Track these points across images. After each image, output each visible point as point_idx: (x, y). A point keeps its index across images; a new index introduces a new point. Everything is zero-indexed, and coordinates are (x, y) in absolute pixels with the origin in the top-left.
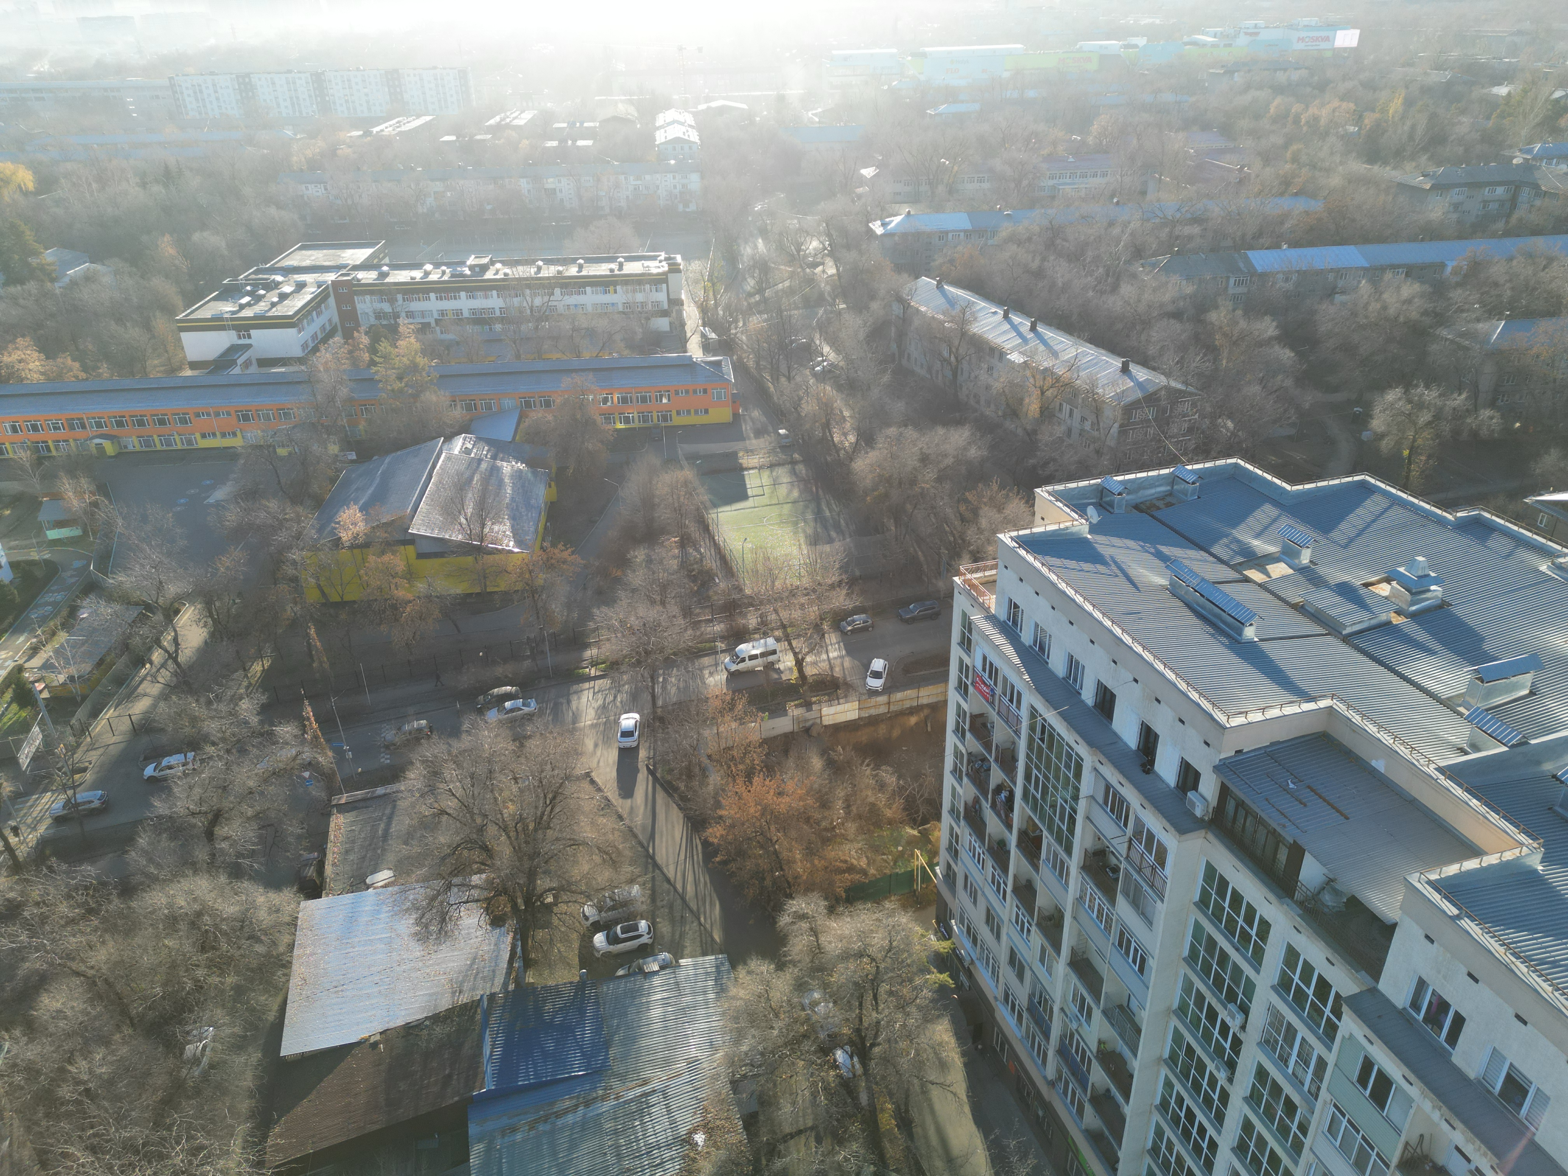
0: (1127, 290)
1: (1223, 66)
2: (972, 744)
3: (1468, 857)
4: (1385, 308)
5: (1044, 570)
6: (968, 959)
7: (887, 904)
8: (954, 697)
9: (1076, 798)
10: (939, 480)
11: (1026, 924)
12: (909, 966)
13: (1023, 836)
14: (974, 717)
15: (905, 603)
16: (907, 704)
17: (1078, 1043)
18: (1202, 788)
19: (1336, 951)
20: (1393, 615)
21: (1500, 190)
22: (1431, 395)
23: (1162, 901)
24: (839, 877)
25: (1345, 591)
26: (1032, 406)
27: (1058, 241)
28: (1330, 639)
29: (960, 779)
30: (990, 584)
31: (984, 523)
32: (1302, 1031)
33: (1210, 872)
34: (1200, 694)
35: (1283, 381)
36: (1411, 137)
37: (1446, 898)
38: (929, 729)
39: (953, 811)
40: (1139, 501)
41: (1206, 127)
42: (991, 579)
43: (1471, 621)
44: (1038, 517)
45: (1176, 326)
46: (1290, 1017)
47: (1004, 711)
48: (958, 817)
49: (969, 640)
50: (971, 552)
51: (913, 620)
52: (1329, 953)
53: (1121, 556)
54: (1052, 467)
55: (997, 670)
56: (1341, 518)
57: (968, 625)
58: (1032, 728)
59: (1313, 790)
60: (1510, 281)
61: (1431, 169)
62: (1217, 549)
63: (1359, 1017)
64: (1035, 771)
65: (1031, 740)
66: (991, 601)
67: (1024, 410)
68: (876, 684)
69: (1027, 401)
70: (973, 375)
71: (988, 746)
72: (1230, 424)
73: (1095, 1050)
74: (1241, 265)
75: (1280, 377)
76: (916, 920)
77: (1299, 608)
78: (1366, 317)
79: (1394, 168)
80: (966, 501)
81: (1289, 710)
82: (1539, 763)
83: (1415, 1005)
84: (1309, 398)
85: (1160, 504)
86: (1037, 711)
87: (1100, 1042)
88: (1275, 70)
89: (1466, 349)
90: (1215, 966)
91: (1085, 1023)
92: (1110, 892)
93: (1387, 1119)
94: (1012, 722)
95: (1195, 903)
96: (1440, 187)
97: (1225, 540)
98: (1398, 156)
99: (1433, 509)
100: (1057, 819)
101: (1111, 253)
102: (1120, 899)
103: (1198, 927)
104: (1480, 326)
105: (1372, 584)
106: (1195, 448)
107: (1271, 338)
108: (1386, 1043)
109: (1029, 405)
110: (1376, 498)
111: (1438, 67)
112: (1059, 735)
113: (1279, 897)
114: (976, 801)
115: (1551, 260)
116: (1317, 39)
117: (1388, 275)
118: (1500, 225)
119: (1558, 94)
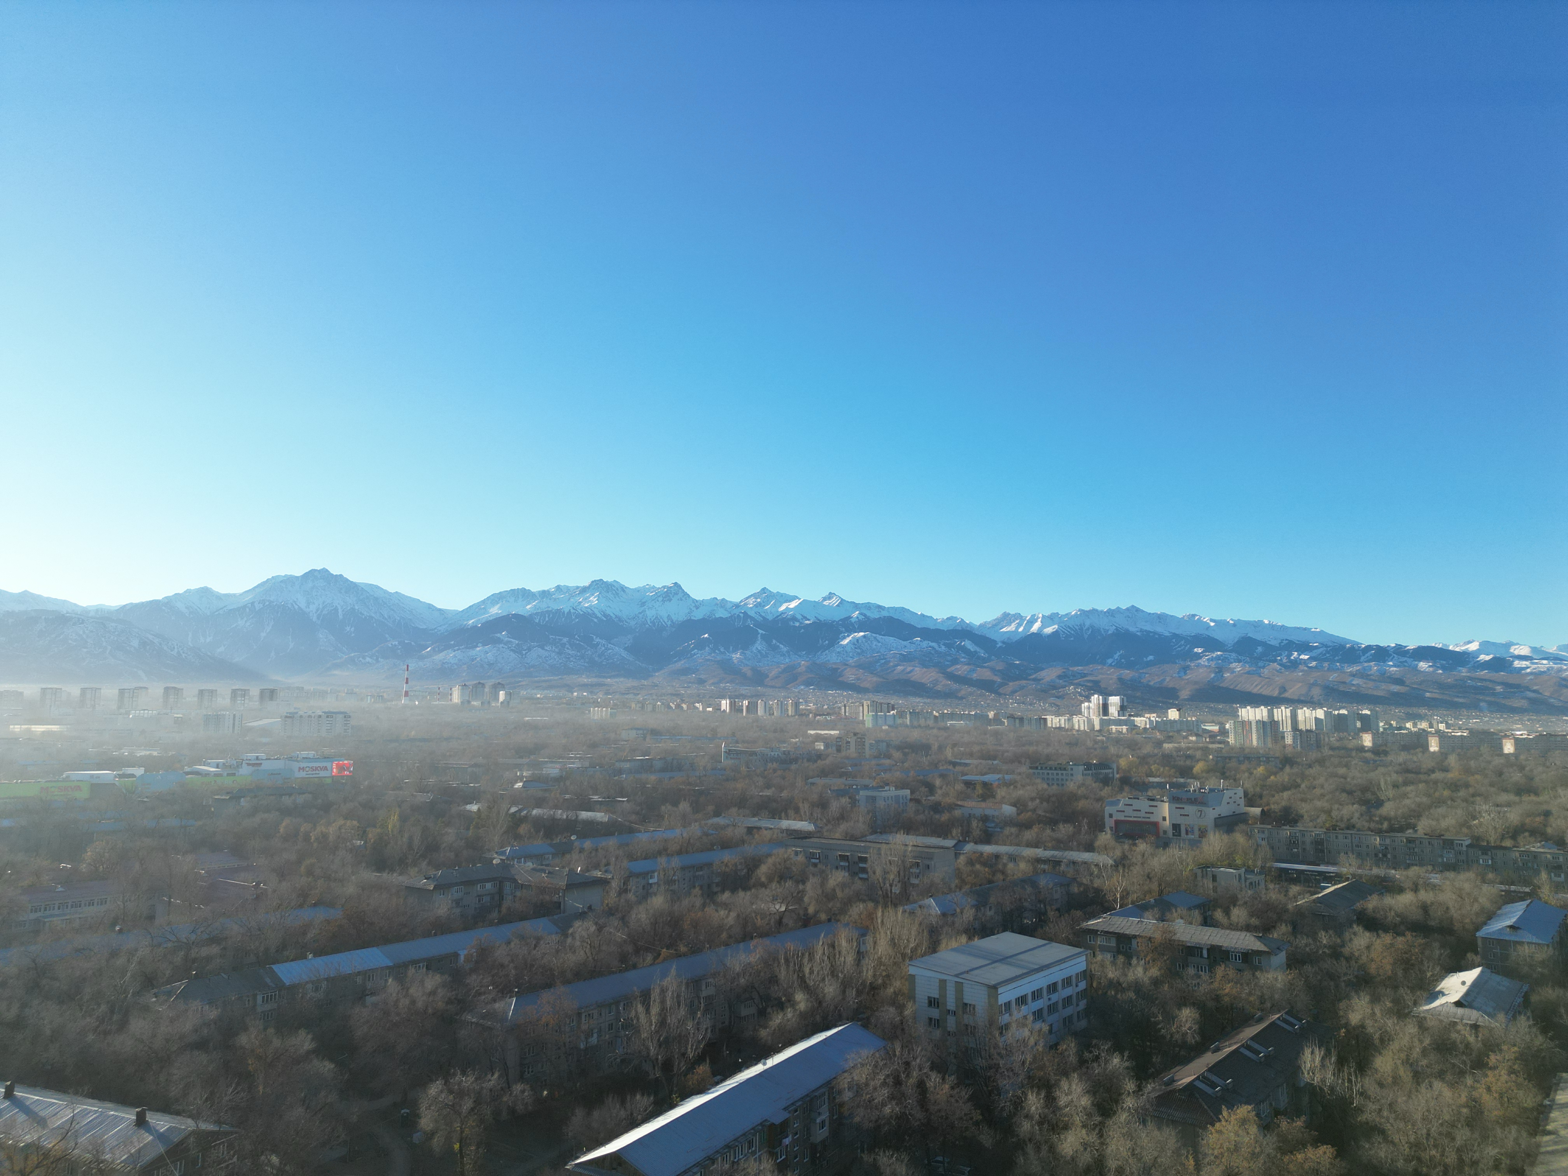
0: (138, 1025)
1: (228, 793)
4: (413, 1002)
21: (489, 886)
22: (468, 1081)
27: (44, 982)
35: (326, 1097)
36: (410, 847)
41: (216, 848)
45: (201, 1058)
60: (512, 961)
61: (432, 873)
72: (275, 1159)
74: (268, 980)
75: (323, 1094)
78: (398, 1014)
79: (400, 874)
84: (355, 1110)
88: (281, 795)
89: (490, 1029)
96: (441, 887)
98: (402, 864)
101: (115, 987)
104: (497, 1005)
107: (308, 1052)
111: (422, 790)
115: (538, 939)
116: (316, 769)
117: (411, 971)
118: (495, 915)
119: (513, 810)
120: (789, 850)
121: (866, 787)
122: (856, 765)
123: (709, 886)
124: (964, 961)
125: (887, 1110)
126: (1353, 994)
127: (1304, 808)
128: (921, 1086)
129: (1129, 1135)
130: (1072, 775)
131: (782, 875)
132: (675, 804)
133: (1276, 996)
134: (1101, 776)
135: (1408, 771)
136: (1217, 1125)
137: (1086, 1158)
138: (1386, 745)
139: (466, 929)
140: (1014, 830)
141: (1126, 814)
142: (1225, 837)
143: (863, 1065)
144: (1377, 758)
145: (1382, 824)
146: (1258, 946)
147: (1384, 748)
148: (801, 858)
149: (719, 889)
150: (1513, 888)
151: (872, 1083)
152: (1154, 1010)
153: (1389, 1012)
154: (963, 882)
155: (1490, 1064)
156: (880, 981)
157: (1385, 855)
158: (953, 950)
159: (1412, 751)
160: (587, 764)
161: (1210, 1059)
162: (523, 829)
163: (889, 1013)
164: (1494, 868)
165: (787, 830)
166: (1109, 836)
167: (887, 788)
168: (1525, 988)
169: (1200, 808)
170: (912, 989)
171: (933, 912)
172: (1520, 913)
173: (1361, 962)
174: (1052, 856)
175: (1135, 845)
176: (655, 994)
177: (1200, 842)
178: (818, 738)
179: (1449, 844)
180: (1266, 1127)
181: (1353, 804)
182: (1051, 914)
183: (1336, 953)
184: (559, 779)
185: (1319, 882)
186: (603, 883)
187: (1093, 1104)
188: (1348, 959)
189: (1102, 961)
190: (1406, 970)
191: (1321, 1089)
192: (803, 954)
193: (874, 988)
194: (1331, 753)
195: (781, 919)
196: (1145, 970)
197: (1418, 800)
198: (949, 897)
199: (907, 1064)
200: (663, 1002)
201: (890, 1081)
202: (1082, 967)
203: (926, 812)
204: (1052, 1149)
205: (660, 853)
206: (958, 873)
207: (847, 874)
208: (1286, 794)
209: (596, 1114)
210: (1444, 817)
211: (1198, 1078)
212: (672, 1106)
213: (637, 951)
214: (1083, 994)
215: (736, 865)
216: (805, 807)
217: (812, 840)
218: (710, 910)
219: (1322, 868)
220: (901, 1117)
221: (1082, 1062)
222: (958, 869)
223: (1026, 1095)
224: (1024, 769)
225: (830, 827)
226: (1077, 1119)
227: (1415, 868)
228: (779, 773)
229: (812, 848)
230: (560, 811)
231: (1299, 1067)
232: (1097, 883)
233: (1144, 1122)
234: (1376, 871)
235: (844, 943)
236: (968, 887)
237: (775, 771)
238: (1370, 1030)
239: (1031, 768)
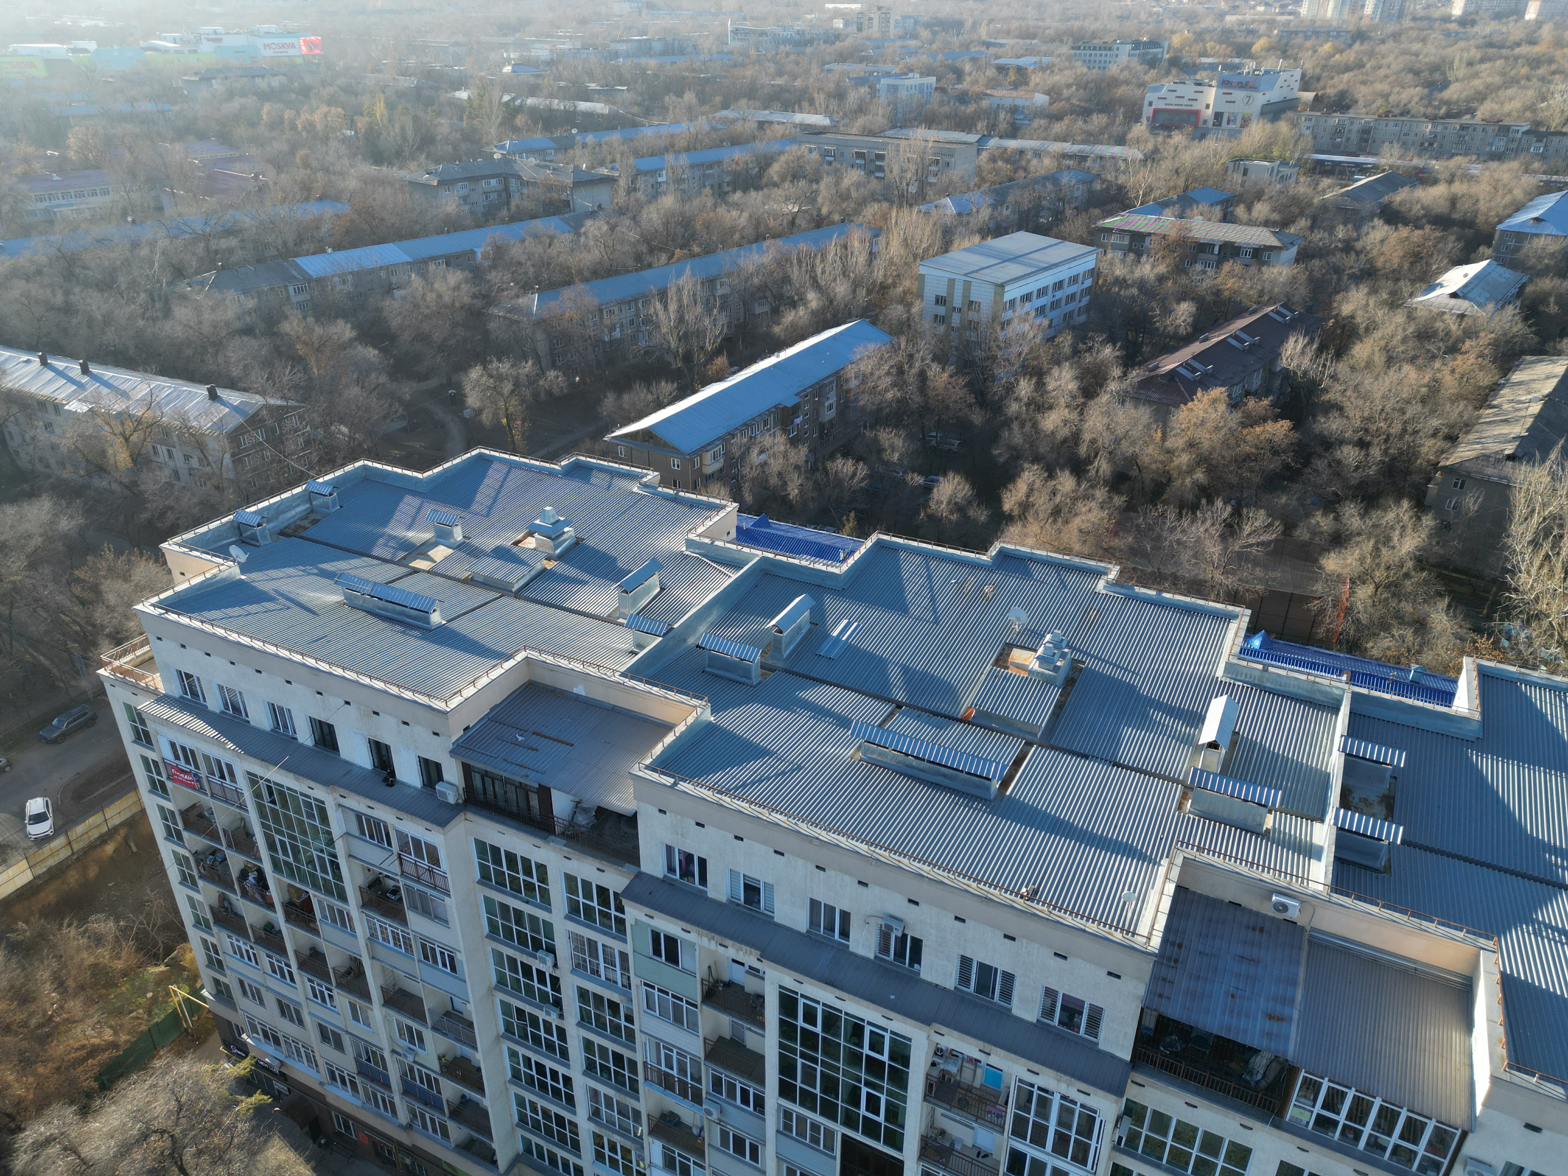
0: (181, 312)
1: (196, 74)
2: (194, 841)
3: (665, 734)
4: (440, 296)
5: (207, 627)
6: (276, 1064)
7: (158, 1063)
8: (151, 803)
9: (331, 842)
10: (32, 566)
11: (326, 992)
12: (210, 1111)
13: (289, 906)
14: (184, 814)
15: (45, 721)
16: (95, 834)
17: (419, 1071)
18: (446, 776)
19: (602, 859)
20: (545, 562)
21: (493, 182)
22: (504, 367)
23: (449, 896)
24: (81, 1068)
25: (501, 553)
26: (121, 457)
27: (77, 270)
28: (505, 600)
29: (194, 885)
30: (147, 663)
31: (111, 599)
32: (601, 940)
33: (481, 846)
34: (413, 691)
35: (377, 378)
36: (404, 138)
37: (662, 773)
38: (134, 849)
39: (199, 923)
40: (283, 526)
41: (202, 136)
42: (147, 657)
43: (603, 547)
44: (176, 574)
45: (252, 343)
46: (588, 933)
47: (218, 791)
48: (208, 927)
49: (147, 734)
50: (108, 636)
51: (64, 736)
52: (598, 864)
53: (285, 586)
54: (170, 517)
55: (192, 752)
56: (475, 491)
57: (137, 718)
58: (257, 795)
59: (538, 734)
60: (529, 259)
61: (432, 167)
62: (377, 552)
63: (637, 902)
64: (277, 837)
65: (261, 808)
66: (156, 681)
67: (112, 461)
68: (45, 828)
69: (110, 451)
70: (27, 437)
71: (213, 835)
72: (344, 429)
73: (437, 1068)
74: (294, 273)
75: (373, 375)
76: (200, 1060)
77: (470, 581)
78: (428, 307)
79: (400, 168)
80: (78, 580)
81: (495, 674)
82: (685, 640)
83: (671, 869)
84: (407, 390)
85: (305, 523)
86: (256, 776)
87: (440, 1058)
88: (253, 77)
89: (518, 322)
90: (514, 927)
91: (420, 1051)
92: (396, 913)
93: (684, 971)
94: (234, 799)
95: (478, 883)
96: (445, 183)
97: (381, 541)
98: (398, 157)
99: (542, 464)
100: (319, 873)
101: (147, 276)
102: (411, 916)
103: (488, 901)
104: (520, 301)
105: (520, 541)
106: (319, 461)
107: (351, 340)
108: (662, 912)
109: (115, 456)
110: (495, 466)
111: (404, 73)
112: (289, 789)
113: (544, 838)
114: (223, 898)
115: (552, 238)
116: (283, 46)
117: (432, 267)
118: (504, 213)
119: (506, 98)
120: (803, 147)
121: (888, 74)
122: (878, 48)
123: (720, 186)
124: (976, 261)
125: (889, 395)
126: (1353, 286)
127: (1362, 93)
128: (922, 375)
129: (1108, 414)
130: (1117, 56)
131: (795, 174)
132: (680, 94)
133: (1276, 290)
134: (1149, 57)
135: (1490, 45)
136: (1190, 404)
137: (1065, 432)
138: (1477, 13)
139: (478, 226)
140: (1043, 122)
141: (1167, 101)
142: (1268, 126)
143: (869, 357)
144: (1461, 30)
145: (1440, 109)
146: (1273, 241)
147: (1474, 17)
148: (815, 156)
149: (730, 189)
150: (1555, 178)
151: (877, 373)
152: (1154, 304)
153: (1384, 303)
154: (983, 180)
155: (1463, 349)
156: (890, 281)
157: (1431, 144)
158: (965, 250)
159: (1504, 20)
160: (578, 45)
161: (1197, 347)
162: (520, 120)
163: (896, 311)
164: (1543, 157)
165: (801, 125)
166: (1144, 127)
167: (911, 75)
168: (1524, 280)
169: (1249, 93)
170: (921, 289)
171: (949, 212)
172: (1550, 205)
173: (1370, 256)
174: (1079, 151)
175: (1170, 136)
176: (672, 293)
177: (1240, 132)
178: (837, 13)
179: (1504, 130)
180: (1234, 405)
181: (1417, 86)
182: (1069, 212)
183: (1348, 247)
184: (550, 63)
185: (1353, 173)
186: (610, 181)
187: (1079, 388)
188: (1358, 253)
189: (1113, 259)
190: (1412, 263)
191: (1295, 373)
192: (815, 255)
193: (884, 288)
194: (1412, 24)
195: (794, 219)
196: (1153, 267)
197: (1489, 80)
198: (966, 196)
199: (911, 356)
200: (680, 300)
201: (894, 371)
202: (1091, 265)
203: (952, 103)
204: (1035, 425)
205: (666, 150)
206: (979, 171)
207: (862, 173)
208: (1346, 76)
209: (626, 397)
210: (1511, 99)
211: (1181, 365)
212: (694, 392)
213: (651, 251)
214: (1088, 291)
215: (746, 163)
216: (820, 98)
217: (828, 135)
218: (722, 210)
219: (1361, 159)
220: (902, 402)
221: (1076, 352)
222: (979, 167)
223: (1017, 381)
224: (1065, 50)
225: (846, 121)
226: (1062, 401)
227: (1459, 158)
228: (792, 57)
229: (827, 144)
230: (556, 101)
231: (1280, 354)
232: (1122, 179)
233: (1123, 403)
234: (1417, 162)
235: (856, 244)
236: (987, 185)
237: (787, 55)
238: (1358, 320)
239: (1073, 48)
